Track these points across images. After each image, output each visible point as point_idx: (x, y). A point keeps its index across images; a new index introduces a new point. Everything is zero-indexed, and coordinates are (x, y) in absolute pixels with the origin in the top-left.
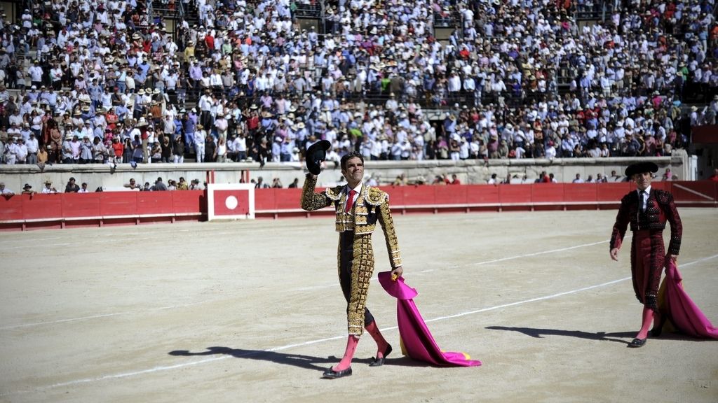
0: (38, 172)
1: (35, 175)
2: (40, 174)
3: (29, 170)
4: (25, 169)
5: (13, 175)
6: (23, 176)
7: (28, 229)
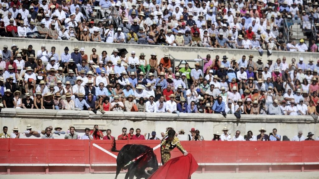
0: (312, 123)
1: (310, 124)
2: (313, 124)
3: (305, 120)
4: (302, 120)
5: (292, 124)
6: (300, 125)
7: (306, 171)
